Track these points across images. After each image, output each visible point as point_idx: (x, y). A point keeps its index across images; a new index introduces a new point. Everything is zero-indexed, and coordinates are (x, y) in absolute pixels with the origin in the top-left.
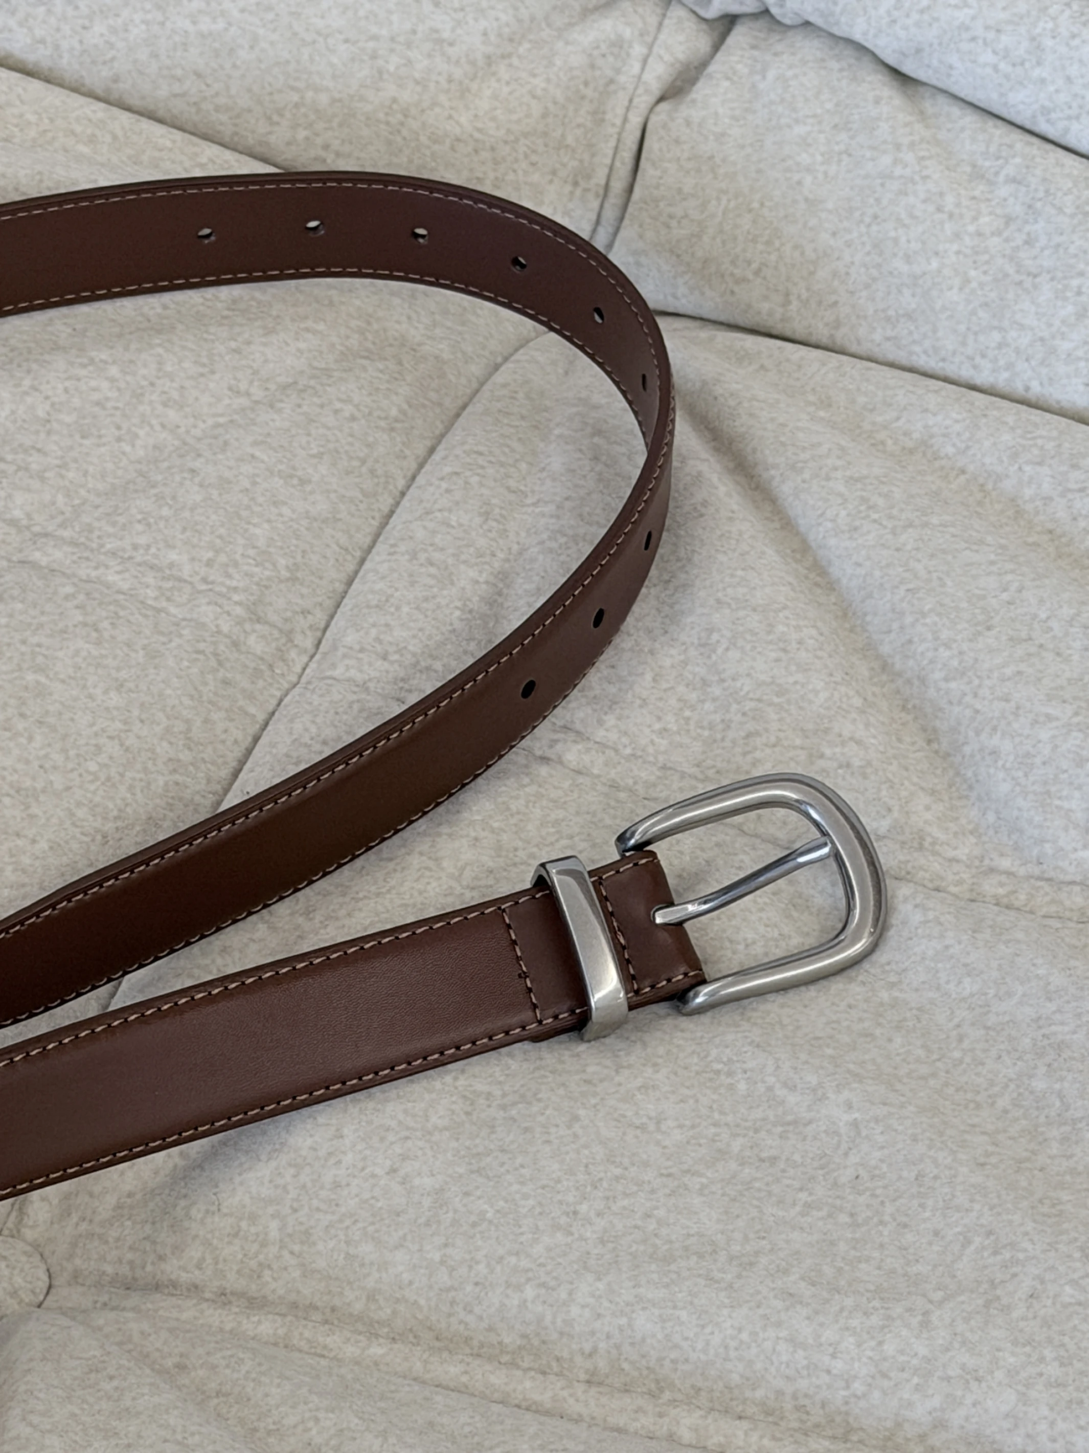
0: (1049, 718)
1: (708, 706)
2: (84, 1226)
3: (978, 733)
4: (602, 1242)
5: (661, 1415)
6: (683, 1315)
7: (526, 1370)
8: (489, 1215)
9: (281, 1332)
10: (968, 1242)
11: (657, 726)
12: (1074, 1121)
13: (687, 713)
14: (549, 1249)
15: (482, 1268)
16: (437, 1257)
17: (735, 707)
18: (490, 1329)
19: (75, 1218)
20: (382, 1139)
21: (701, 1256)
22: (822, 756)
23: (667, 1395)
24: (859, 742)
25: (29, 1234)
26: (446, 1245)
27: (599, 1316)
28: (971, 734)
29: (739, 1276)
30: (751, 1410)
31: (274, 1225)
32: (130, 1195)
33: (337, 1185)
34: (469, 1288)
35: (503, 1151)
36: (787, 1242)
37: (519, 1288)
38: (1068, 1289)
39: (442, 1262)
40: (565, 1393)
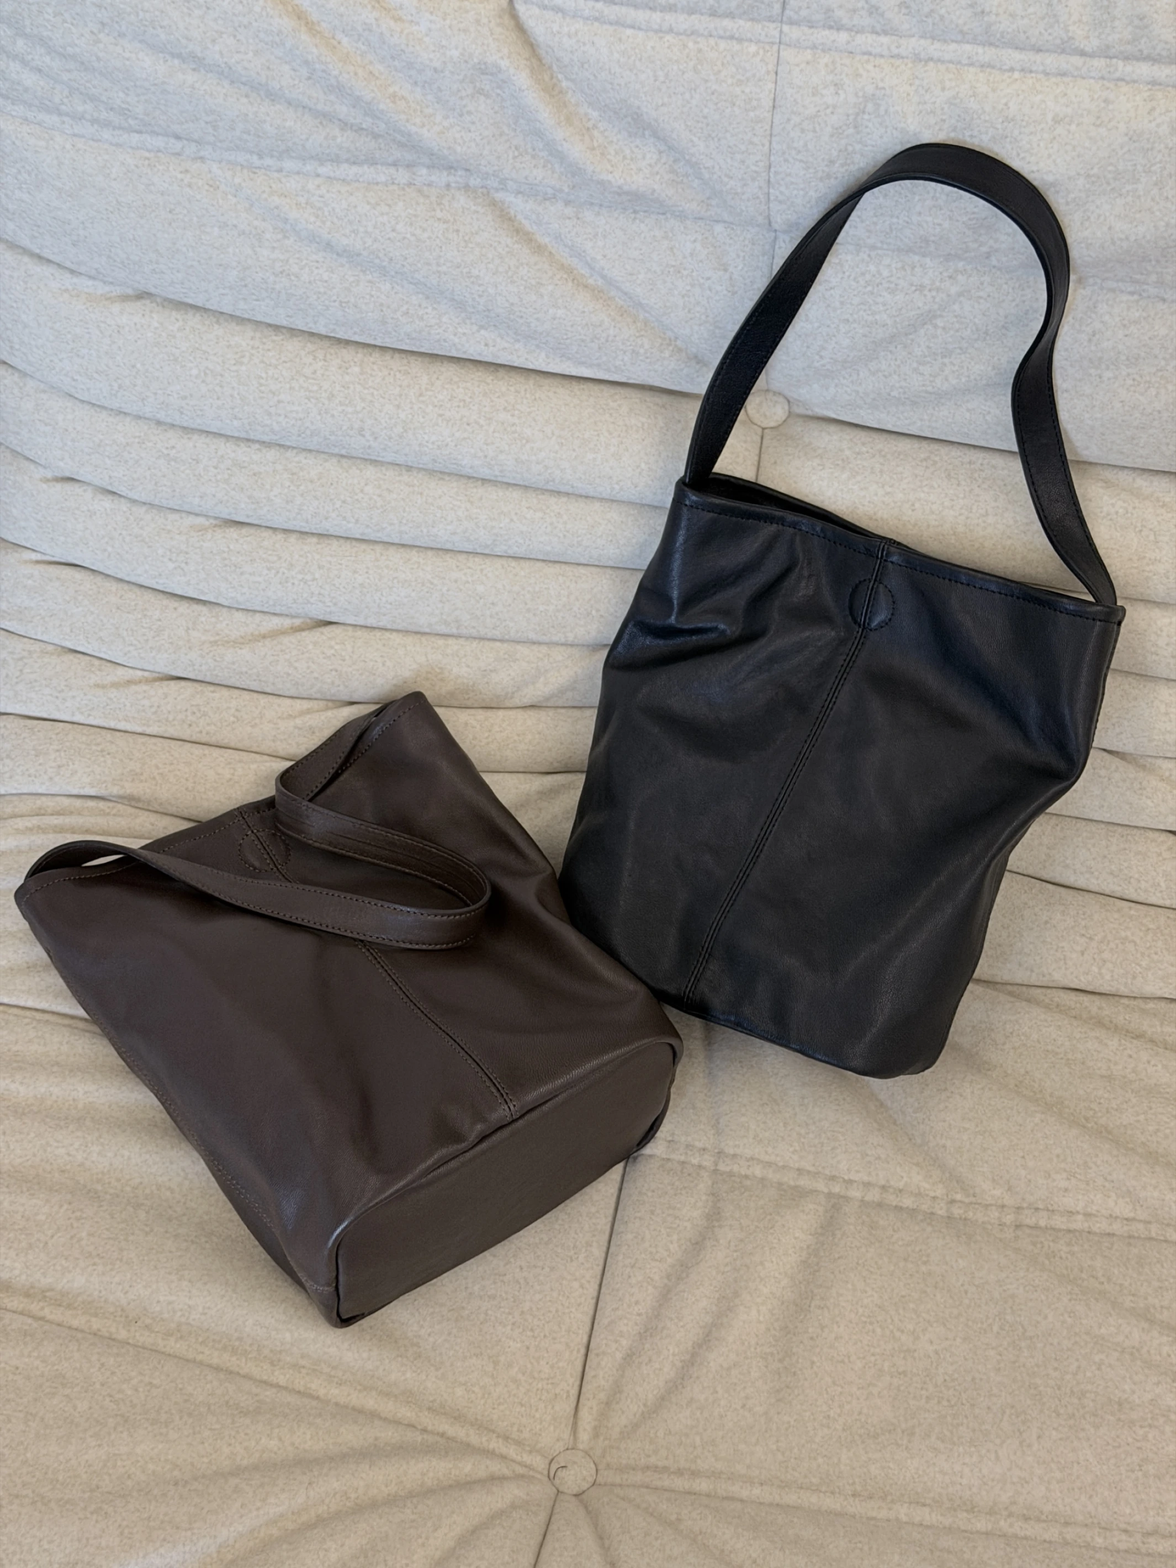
0: (966, 1129)
1: (811, 1136)
2: (607, 1442)
3: (934, 1137)
4: (844, 1430)
5: (890, 1509)
6: (891, 1465)
7: (825, 1492)
8: (792, 1423)
9: (711, 1487)
10: (1004, 1412)
11: (791, 1149)
12: (1031, 1338)
13: (802, 1140)
14: (823, 1438)
15: (796, 1450)
16: (774, 1447)
17: (823, 1135)
18: (806, 1477)
19: (602, 1438)
20: (735, 1390)
21: (890, 1432)
22: (867, 1155)
23: (889, 1498)
24: (882, 1146)
25: (581, 1446)
26: (777, 1441)
27: (854, 1469)
28: (931, 1137)
29: (909, 1442)
30: (928, 1502)
31: (698, 1439)
32: (625, 1426)
33: (721, 1417)
34: (792, 1460)
35: (788, 1387)
36: (925, 1419)
37: (815, 1459)
38: (1054, 1433)
39: (778, 1450)
40: (845, 1503)
